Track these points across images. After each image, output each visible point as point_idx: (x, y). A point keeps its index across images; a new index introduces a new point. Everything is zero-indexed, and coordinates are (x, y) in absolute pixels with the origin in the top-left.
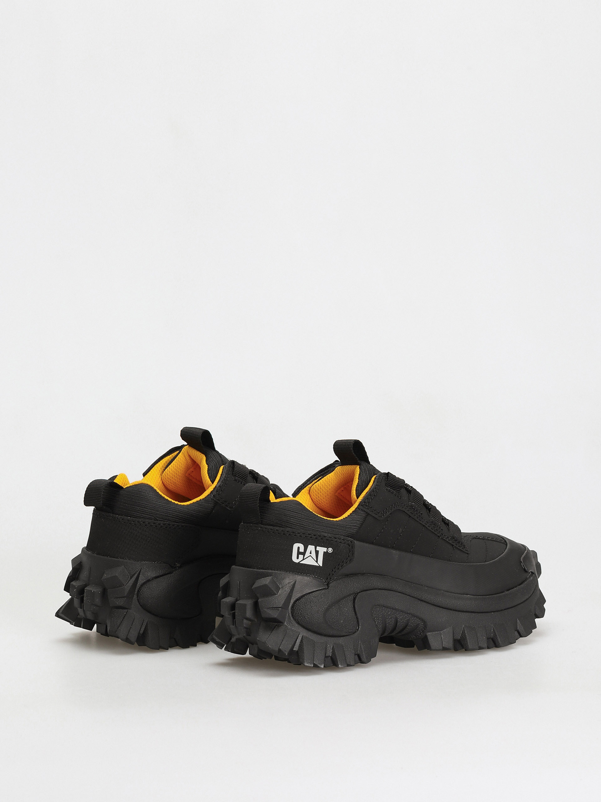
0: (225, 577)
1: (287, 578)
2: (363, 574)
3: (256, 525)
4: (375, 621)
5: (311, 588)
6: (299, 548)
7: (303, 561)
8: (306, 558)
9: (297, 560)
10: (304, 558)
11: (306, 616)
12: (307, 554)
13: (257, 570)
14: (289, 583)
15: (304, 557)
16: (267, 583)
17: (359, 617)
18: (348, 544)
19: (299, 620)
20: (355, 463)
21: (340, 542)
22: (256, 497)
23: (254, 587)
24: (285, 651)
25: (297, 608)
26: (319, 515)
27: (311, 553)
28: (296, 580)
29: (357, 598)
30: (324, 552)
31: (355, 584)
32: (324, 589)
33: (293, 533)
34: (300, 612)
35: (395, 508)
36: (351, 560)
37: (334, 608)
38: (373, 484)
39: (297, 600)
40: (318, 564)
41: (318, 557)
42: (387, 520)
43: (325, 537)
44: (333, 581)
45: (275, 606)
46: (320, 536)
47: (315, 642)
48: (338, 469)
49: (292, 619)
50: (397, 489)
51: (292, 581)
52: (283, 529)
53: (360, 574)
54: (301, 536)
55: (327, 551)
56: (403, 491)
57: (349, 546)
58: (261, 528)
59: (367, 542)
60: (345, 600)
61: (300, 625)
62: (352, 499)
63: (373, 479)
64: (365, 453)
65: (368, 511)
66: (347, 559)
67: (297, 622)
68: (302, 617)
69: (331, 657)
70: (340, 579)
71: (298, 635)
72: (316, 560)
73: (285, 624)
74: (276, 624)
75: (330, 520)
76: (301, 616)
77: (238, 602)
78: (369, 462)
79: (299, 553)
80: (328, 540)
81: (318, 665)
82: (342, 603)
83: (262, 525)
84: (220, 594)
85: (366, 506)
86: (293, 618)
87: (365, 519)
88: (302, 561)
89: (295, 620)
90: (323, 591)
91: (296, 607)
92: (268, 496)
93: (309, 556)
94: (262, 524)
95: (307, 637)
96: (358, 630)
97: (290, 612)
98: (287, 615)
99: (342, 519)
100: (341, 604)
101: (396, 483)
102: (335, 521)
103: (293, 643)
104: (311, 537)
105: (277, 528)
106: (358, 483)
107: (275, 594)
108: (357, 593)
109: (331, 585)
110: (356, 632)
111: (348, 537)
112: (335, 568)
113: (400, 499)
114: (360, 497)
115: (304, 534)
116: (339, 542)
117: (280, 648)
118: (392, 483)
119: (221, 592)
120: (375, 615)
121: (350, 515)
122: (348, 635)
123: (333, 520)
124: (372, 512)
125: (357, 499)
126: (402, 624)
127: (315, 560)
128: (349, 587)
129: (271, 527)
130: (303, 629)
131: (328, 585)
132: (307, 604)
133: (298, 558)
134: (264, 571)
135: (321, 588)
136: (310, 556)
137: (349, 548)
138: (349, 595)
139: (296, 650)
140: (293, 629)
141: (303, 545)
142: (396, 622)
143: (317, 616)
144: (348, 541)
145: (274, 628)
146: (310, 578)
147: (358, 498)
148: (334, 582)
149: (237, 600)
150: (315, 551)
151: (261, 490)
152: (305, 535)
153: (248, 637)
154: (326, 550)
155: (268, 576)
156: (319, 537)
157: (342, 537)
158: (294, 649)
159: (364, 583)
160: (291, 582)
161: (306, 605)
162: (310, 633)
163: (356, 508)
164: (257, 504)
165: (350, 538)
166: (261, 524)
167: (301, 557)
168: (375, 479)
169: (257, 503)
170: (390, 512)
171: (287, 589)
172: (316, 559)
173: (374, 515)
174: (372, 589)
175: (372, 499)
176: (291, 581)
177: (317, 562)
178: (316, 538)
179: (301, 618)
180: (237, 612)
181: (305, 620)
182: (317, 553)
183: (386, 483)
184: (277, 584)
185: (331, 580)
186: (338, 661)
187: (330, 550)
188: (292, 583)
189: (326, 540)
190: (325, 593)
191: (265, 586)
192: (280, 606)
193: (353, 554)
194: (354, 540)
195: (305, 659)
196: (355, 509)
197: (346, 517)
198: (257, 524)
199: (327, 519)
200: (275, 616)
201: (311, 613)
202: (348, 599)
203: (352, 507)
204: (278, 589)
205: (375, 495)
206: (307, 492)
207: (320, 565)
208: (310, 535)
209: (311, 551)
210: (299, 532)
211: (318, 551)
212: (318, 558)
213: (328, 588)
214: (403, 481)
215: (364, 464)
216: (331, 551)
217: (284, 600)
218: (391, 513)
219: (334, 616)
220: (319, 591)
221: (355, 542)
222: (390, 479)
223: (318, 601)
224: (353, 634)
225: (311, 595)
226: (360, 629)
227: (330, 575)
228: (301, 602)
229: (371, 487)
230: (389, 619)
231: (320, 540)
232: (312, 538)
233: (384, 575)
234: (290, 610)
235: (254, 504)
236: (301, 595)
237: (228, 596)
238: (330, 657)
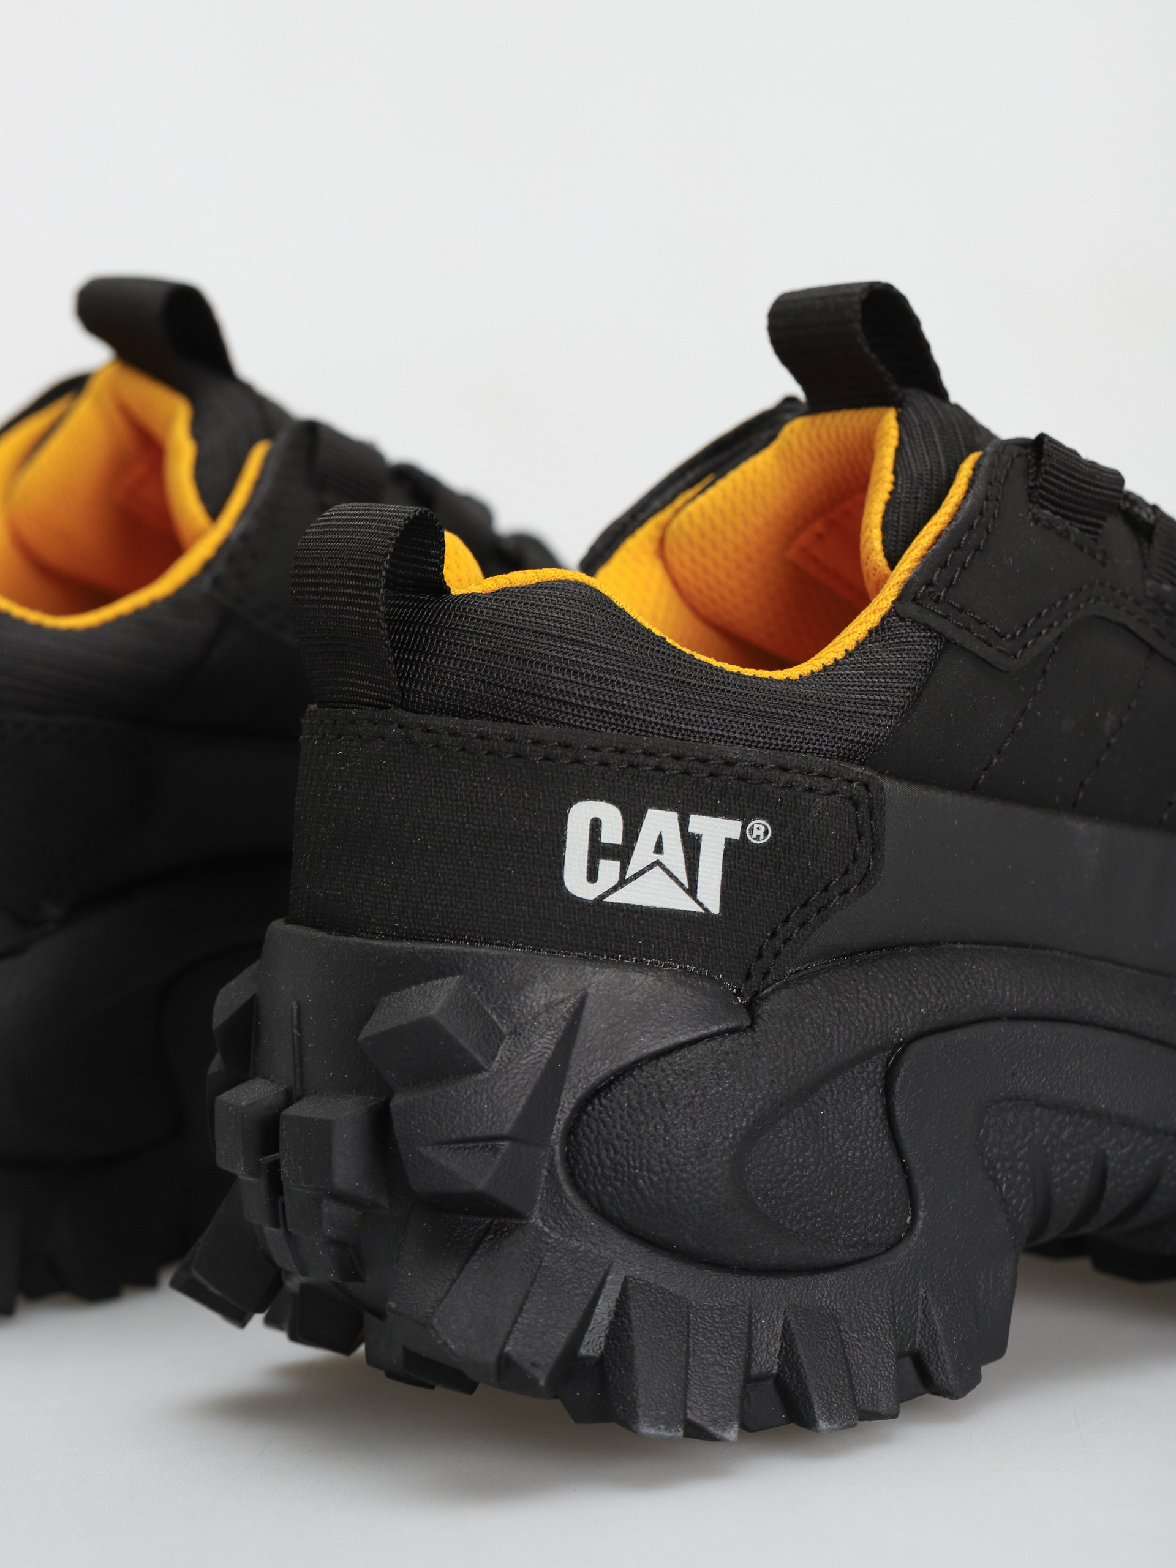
0: (240, 976)
1: (540, 979)
2: (928, 945)
3: (378, 715)
4: (995, 1180)
5: (665, 1029)
6: (596, 826)
7: (620, 892)
8: (636, 876)
9: (590, 885)
10: (627, 877)
11: (643, 1178)
12: (642, 854)
13: (387, 944)
14: (548, 1008)
15: (623, 869)
16: (431, 1013)
17: (917, 1165)
18: (851, 798)
19: (606, 1199)
20: (879, 399)
21: (811, 790)
22: (370, 571)
23: (367, 1031)
24: (533, 1365)
25: (593, 1137)
26: (698, 656)
27: (659, 849)
28: (584, 989)
29: (902, 1073)
30: (729, 842)
31: (891, 1000)
32: (731, 1031)
33: (567, 746)
34: (608, 1156)
35: (1078, 608)
36: (865, 876)
37: (787, 1126)
38: (967, 492)
39: (596, 1092)
40: (701, 904)
41: (697, 865)
42: (1044, 671)
43: (730, 763)
44: (778, 988)
45: (475, 1132)
46: (704, 761)
47: (689, 1306)
48: (795, 429)
49: (569, 1192)
50: (1088, 519)
51: (568, 998)
52: (515, 728)
53: (913, 944)
54: (604, 764)
55: (743, 834)
56: (1115, 528)
57: (856, 806)
58: (400, 727)
59: (942, 784)
60: (840, 1081)
61: (612, 1222)
62: (865, 569)
63: (966, 469)
64: (921, 347)
65: (948, 629)
66: (846, 872)
67: (595, 1210)
68: (623, 1182)
69: (778, 1381)
70: (816, 974)
71: (599, 1278)
72: (685, 882)
73: (536, 1220)
74: (488, 1221)
75: (754, 677)
76: (616, 1178)
77: (293, 1110)
78: (941, 393)
79: (598, 851)
80: (744, 780)
81: (711, 1429)
82: (828, 1099)
83: (407, 714)
84: (216, 1065)
85: (937, 601)
86: (576, 1187)
87: (928, 677)
88: (615, 889)
89: (585, 1197)
90: (728, 1043)
91: (588, 1130)
92: (431, 564)
93: (650, 867)
94: (406, 709)
95: (647, 1284)
96: (910, 1228)
97: (558, 1158)
98: (545, 1173)
99: (816, 669)
100: (820, 1103)
101: (1081, 488)
102: (779, 681)
103: (574, 1322)
104: (658, 769)
105: (486, 726)
106: (891, 493)
107: (479, 1069)
108: (900, 1044)
109: (765, 1008)
110: (900, 1240)
111: (850, 759)
112: (786, 921)
113: (1104, 564)
114: (904, 557)
115: (622, 752)
116: (805, 790)
117: (507, 1349)
118: (1061, 488)
119: (218, 1057)
120: (995, 1150)
121: (857, 648)
122: (860, 1261)
123: (771, 680)
124: (969, 630)
125: (887, 569)
126: (1128, 1182)
127: (681, 885)
128: (861, 1018)
129: (454, 723)
130: (625, 1241)
131: (751, 1008)
132: (646, 1115)
133: (592, 875)
134: (418, 946)
135: (715, 1029)
136: (658, 863)
137: (857, 819)
138: (861, 1059)
139: (591, 1353)
140: (577, 1244)
141: (621, 809)
142: (1102, 1176)
143: (699, 1172)
144: (851, 781)
145: (479, 1242)
146: (659, 979)
147: (893, 563)
148: (784, 992)
149: (290, 1099)
150: (683, 836)
151: (396, 531)
152: (625, 757)
153: (351, 1286)
154: (739, 829)
155: (441, 974)
156: (696, 765)
157: (820, 764)
158: (583, 1351)
159: (934, 990)
160: (563, 1001)
161: (642, 1118)
162: (664, 1262)
163: (888, 614)
164: (377, 608)
165: (862, 764)
166: (401, 706)
167: (609, 869)
168: (974, 470)
169: (374, 599)
170: (1056, 632)
171: (543, 1044)
172: (689, 880)
173: (977, 647)
174: (979, 1021)
175: (963, 568)
176: (561, 996)
177: (692, 891)
178: (686, 773)
179: (616, 1188)
180: (286, 1157)
181: (638, 1196)
182: (692, 845)
183: (1030, 488)
184: (489, 1016)
185: (770, 981)
186: (815, 1399)
187: (760, 831)
188: (564, 1008)
189: (739, 778)
190: (737, 1053)
191: (426, 1028)
192: (505, 1132)
193: (876, 847)
194: (882, 773)
195: (641, 1400)
196: (883, 619)
197: (836, 660)
198: (381, 708)
199: (738, 674)
200: (481, 1184)
201: (668, 1163)
202: (855, 1079)
203: (868, 609)
204: (492, 1038)
205: (978, 549)
206: (651, 547)
207: (710, 909)
208: (651, 754)
209: (660, 837)
210: (598, 742)
211: (699, 837)
212: (696, 870)
213: (751, 1027)
214: (1117, 479)
215: (919, 399)
216: (761, 833)
217: (523, 1101)
218: (1060, 637)
219: (786, 1168)
220: (714, 1044)
221: (882, 788)
222: (1052, 466)
223: (703, 1095)
224: (887, 1250)
225: (666, 1066)
226: (920, 1225)
227: (760, 956)
228: (615, 1105)
229: (959, 507)
230: (1065, 1165)
231: (708, 781)
232: (663, 770)
233: (1035, 947)
234: (557, 1148)
235: (361, 606)
236: (614, 1067)
237: (255, 1076)
238: (770, 1382)
